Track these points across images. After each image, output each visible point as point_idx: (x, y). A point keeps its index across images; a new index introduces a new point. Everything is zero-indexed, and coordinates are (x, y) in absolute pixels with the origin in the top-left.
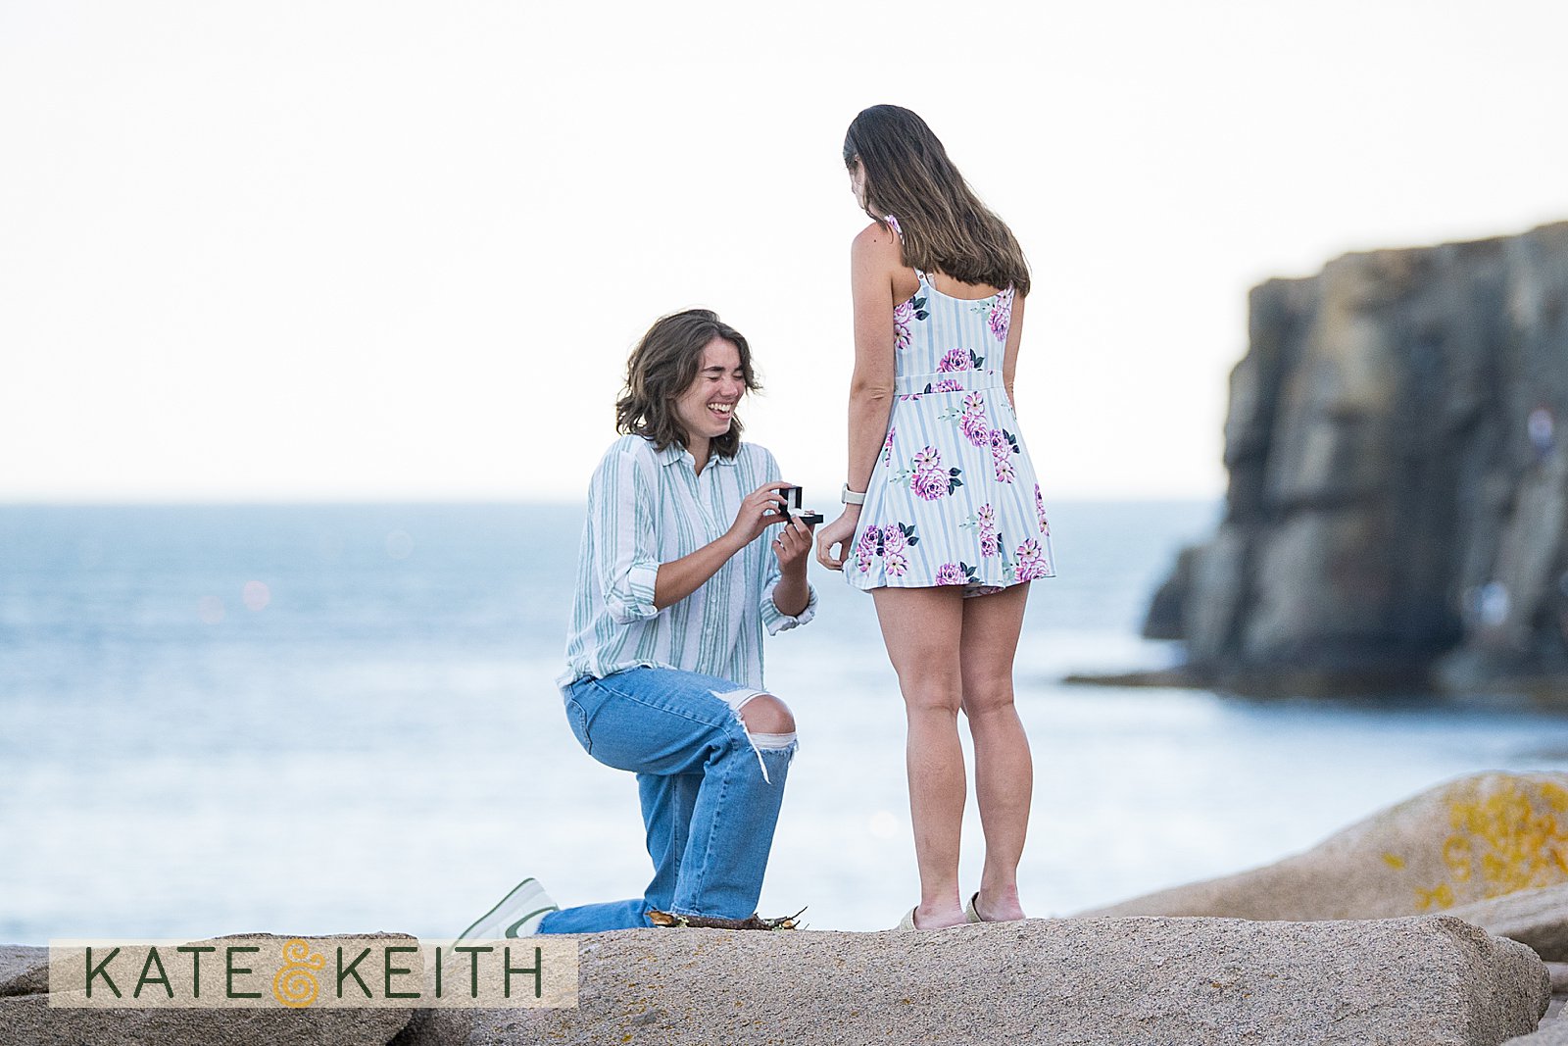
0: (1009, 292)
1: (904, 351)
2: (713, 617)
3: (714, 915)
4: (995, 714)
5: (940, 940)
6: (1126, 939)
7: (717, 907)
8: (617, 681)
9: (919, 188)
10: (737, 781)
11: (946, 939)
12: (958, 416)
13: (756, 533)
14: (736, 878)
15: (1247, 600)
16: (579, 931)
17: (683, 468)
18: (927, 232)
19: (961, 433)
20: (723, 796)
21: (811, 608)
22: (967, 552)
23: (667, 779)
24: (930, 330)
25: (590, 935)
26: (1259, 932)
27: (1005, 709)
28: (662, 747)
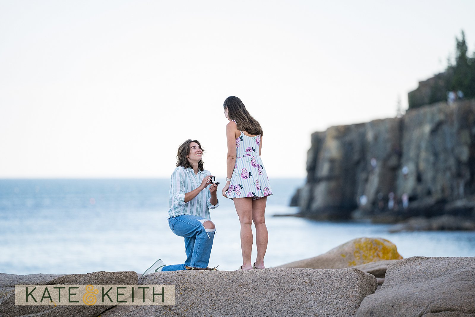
0: (260, 135)
1: (238, 148)
2: (199, 204)
3: (199, 267)
4: (261, 225)
5: (247, 273)
6: (287, 273)
7: (199, 265)
8: (179, 218)
9: (240, 115)
10: (203, 239)
11: (248, 272)
12: (250, 161)
13: (205, 187)
14: (203, 259)
15: (311, 199)
16: (170, 271)
17: (192, 173)
18: (242, 123)
19: (251, 165)
20: (200, 242)
21: (218, 204)
22: (253, 190)
23: (190, 238)
24: (243, 143)
25: (173, 271)
26: (315, 271)
27: (263, 224)
28: (188, 231)
